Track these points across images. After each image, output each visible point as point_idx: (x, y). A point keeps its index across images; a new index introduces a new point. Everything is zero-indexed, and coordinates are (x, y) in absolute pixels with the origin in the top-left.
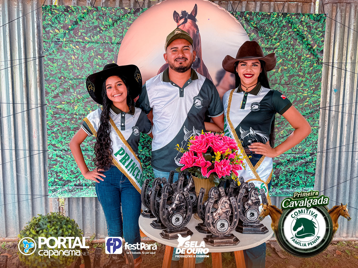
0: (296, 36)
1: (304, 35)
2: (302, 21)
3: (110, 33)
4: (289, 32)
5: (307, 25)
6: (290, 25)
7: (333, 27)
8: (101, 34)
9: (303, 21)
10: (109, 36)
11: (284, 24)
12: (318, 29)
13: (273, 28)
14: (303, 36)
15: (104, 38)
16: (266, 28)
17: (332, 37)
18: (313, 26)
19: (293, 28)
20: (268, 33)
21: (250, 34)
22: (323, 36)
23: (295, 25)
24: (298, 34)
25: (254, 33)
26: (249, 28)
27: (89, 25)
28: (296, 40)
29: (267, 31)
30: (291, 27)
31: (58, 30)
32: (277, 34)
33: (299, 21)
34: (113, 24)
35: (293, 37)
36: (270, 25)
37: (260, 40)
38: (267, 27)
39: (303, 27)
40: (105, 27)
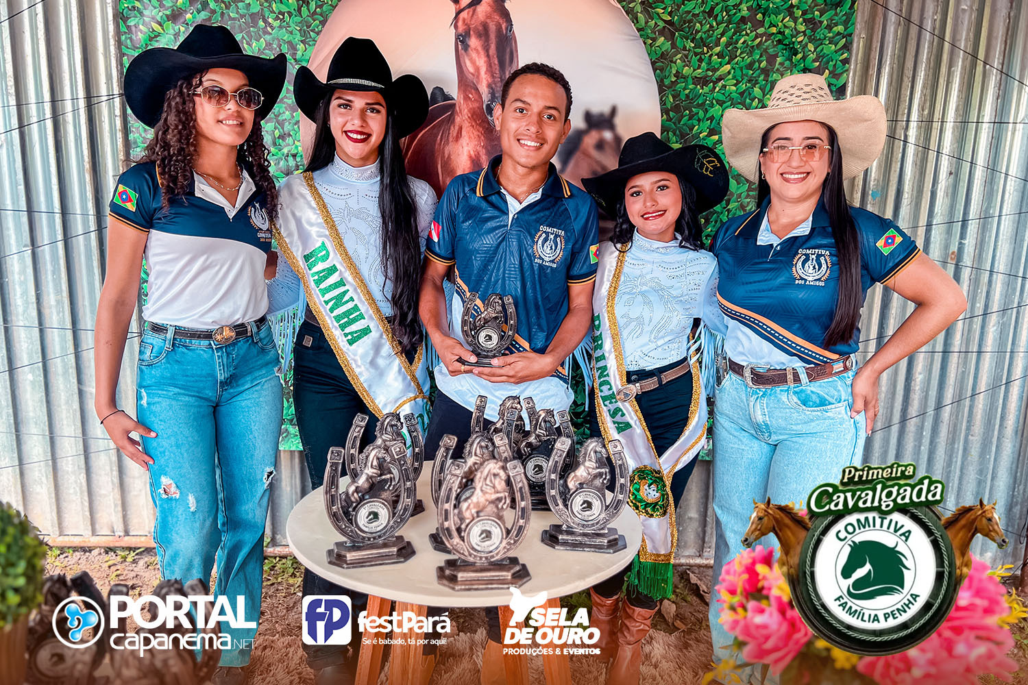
0: (774, 46)
1: (796, 43)
2: (792, 6)
3: (291, 33)
4: (756, 37)
5: (805, 17)
6: (759, 16)
7: (877, 26)
8: (268, 37)
9: (794, 6)
10: (289, 42)
11: (745, 13)
12: (835, 29)
13: (714, 24)
14: (794, 47)
15: (275, 46)
16: (698, 25)
17: (873, 53)
18: (822, 19)
19: (767, 25)
20: (701, 38)
21: (654, 40)
22: (847, 47)
23: (773, 16)
24: (780, 42)
25: (666, 39)
26: (652, 23)
27: (238, 13)
28: (776, 56)
29: (699, 32)
30: (762, 23)
31: (160, 25)
32: (724, 40)
33: (786, 6)
34: (299, 10)
35: (765, 50)
36: (706, 15)
37: (679, 56)
38: (701, 23)
39: (795, 23)
40: (279, 18)
